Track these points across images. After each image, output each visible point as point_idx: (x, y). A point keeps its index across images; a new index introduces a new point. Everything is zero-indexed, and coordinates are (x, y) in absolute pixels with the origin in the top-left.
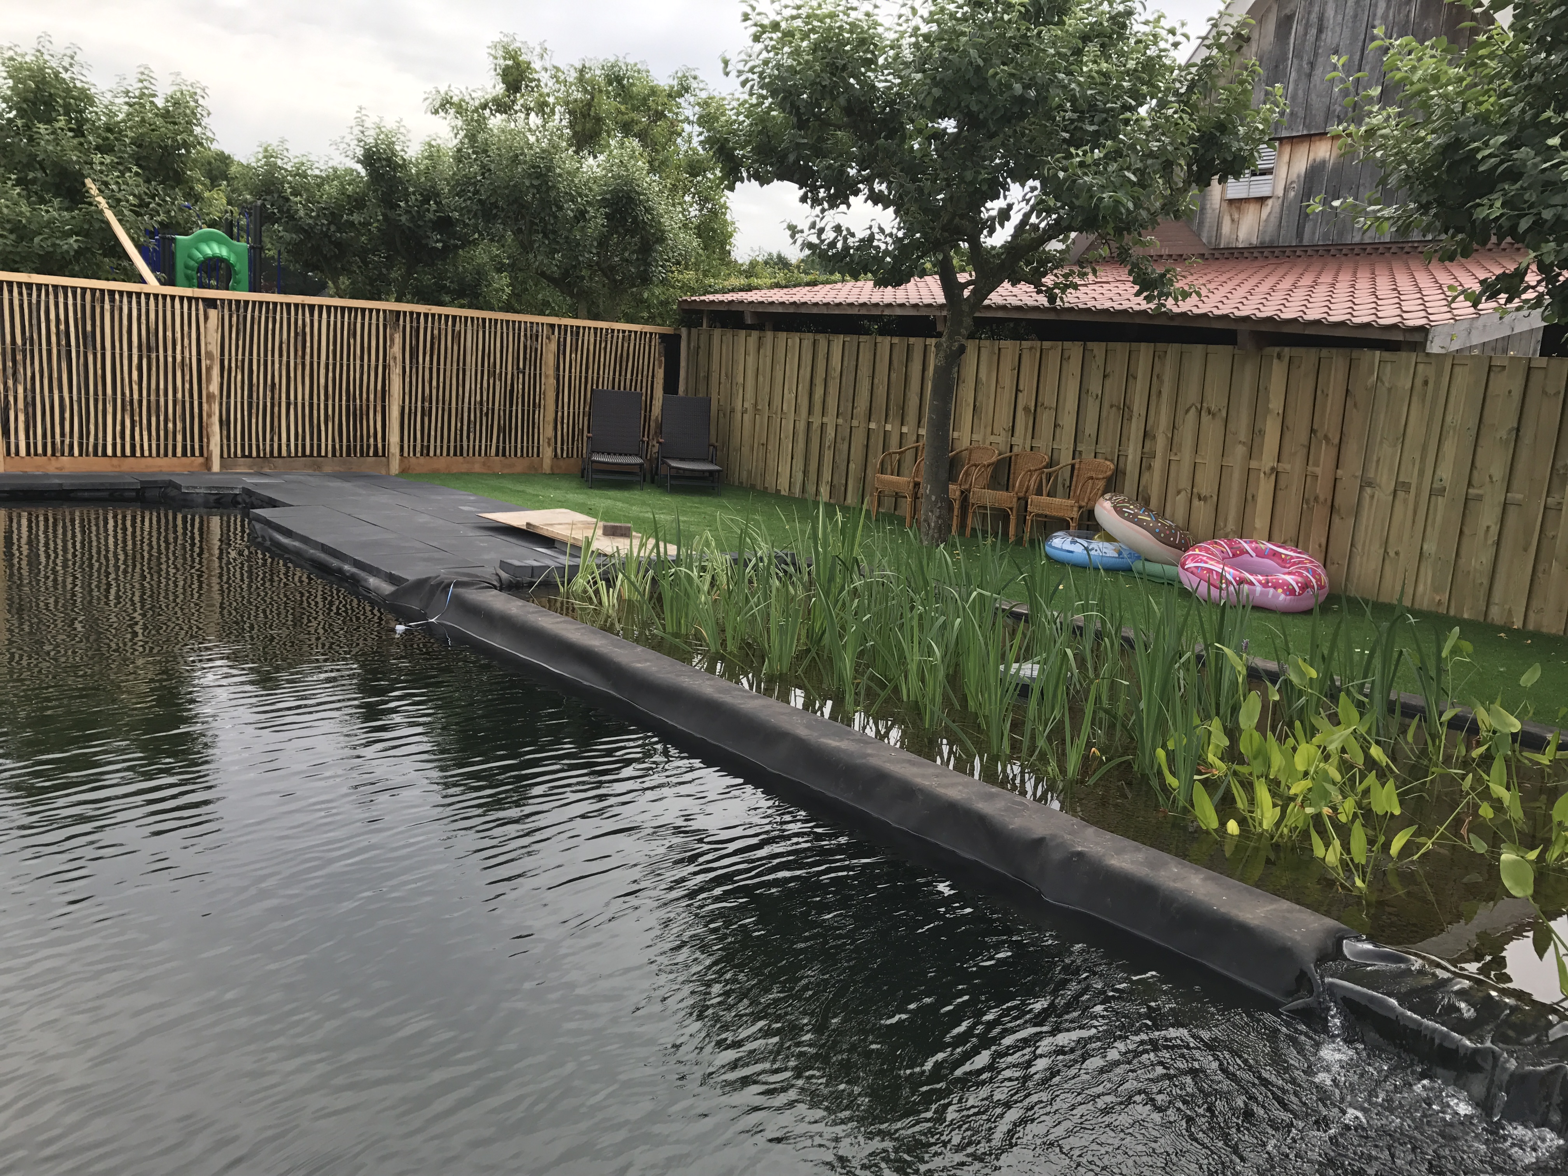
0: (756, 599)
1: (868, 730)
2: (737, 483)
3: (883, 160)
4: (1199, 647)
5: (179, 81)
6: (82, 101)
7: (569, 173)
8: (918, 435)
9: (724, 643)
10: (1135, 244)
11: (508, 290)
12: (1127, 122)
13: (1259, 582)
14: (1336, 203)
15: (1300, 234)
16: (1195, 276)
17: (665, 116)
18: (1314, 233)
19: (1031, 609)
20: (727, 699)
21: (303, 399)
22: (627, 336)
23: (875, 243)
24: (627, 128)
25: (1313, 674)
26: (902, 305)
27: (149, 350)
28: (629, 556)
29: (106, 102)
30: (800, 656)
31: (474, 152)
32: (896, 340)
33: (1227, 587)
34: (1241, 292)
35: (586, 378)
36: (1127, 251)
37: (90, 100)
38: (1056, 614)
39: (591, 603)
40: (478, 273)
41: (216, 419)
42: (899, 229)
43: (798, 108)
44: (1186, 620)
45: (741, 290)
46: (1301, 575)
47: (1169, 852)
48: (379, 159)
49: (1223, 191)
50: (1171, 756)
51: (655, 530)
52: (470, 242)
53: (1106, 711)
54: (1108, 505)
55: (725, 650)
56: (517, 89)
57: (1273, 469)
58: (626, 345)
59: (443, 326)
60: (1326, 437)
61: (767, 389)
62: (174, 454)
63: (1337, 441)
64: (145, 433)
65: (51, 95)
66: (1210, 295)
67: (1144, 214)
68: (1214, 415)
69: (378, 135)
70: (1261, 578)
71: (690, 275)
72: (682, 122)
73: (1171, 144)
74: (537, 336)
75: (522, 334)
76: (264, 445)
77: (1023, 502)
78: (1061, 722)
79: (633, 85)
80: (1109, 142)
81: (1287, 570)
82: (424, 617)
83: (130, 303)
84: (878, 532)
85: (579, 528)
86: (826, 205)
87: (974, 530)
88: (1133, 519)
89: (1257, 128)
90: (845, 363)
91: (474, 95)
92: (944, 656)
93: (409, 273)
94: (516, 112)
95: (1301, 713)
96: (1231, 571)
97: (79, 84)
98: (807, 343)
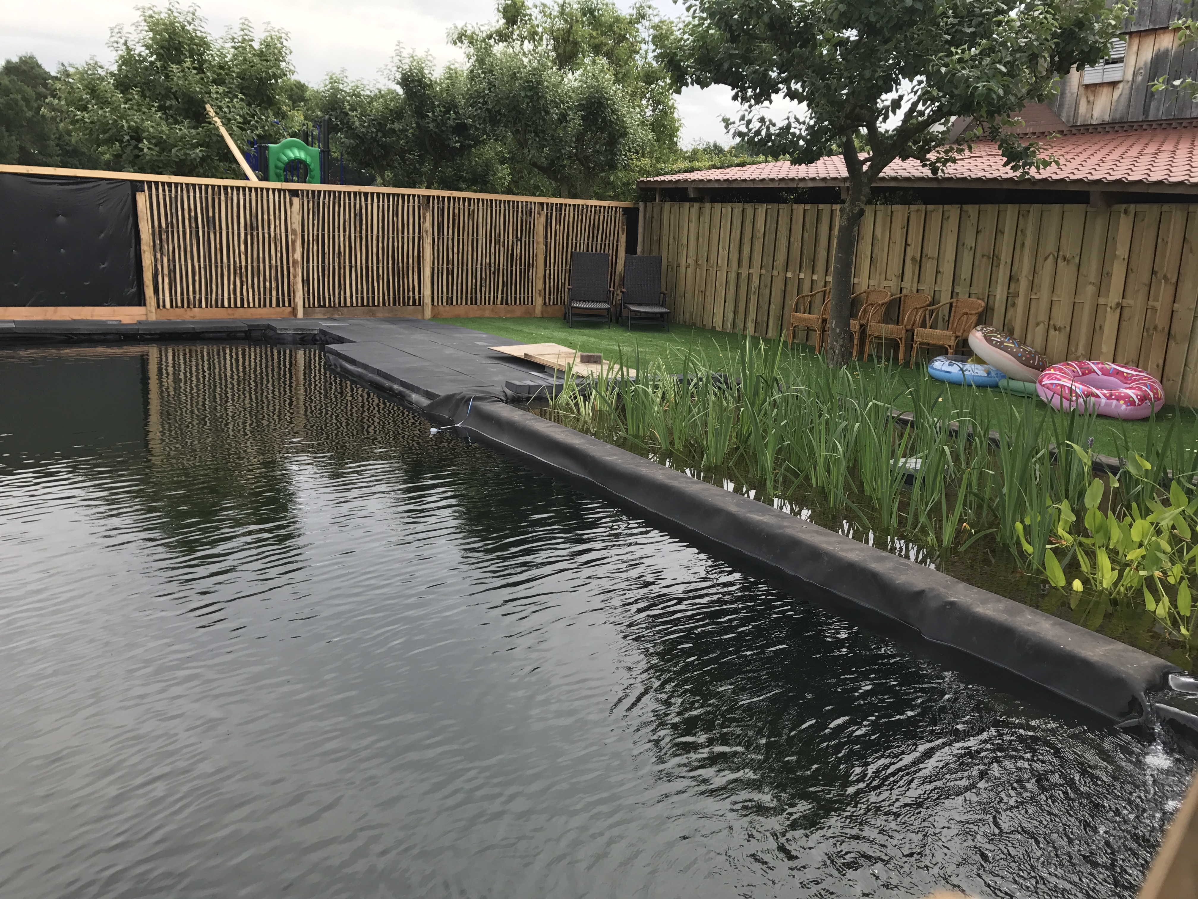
0: (696, 409)
1: (784, 510)
2: (681, 322)
3: (798, 64)
4: (1052, 446)
5: (269, 28)
6: (201, 46)
7: (554, 85)
8: (826, 282)
9: (672, 443)
10: (1004, 124)
11: (509, 178)
12: (999, 23)
13: (1104, 395)
14: (1177, 83)
15: (1146, 111)
16: (1055, 149)
17: (627, 39)
18: (1158, 110)
19: (916, 417)
20: (675, 483)
21: (361, 263)
22: (598, 210)
23: (792, 130)
24: (597, 49)
25: (1149, 466)
26: (813, 179)
27: (252, 229)
28: (600, 378)
29: (218, 47)
30: (730, 454)
31: (482, 73)
32: (808, 207)
33: (1077, 399)
34: (1095, 160)
35: (567, 243)
36: (997, 129)
37: (207, 45)
38: (936, 420)
39: (573, 413)
40: (487, 166)
41: (299, 279)
42: (811, 118)
43: (731, 26)
44: (1041, 425)
45: (686, 171)
46: (1140, 389)
47: (1025, 603)
48: (413, 81)
49: (1081, 77)
50: (1027, 530)
51: (620, 359)
52: (480, 142)
53: (976, 495)
54: (979, 335)
55: (673, 448)
56: (514, 22)
57: (1118, 304)
58: (597, 217)
59: (461, 207)
60: (1165, 278)
61: (706, 248)
62: (271, 306)
63: (1174, 280)
64: (250, 290)
65: (180, 42)
66: (1067, 163)
67: (1012, 98)
68: (1068, 261)
69: (412, 62)
70: (1105, 392)
71: (646, 162)
72: (640, 42)
73: (1037, 40)
74: (531, 212)
75: (520, 211)
76: (334, 297)
77: (911, 334)
78: (939, 504)
79: (602, 15)
80: (984, 41)
81: (1128, 386)
82: (452, 422)
83: (238, 194)
84: (793, 358)
85: (563, 357)
86: (753, 102)
87: (870, 356)
88: (1000, 346)
89: (1110, 24)
90: (768, 227)
91: (482, 28)
92: (845, 453)
93: (436, 167)
94: (514, 41)
95: (1138, 497)
96: (1081, 386)
97: (199, 34)
98: (737, 211)
